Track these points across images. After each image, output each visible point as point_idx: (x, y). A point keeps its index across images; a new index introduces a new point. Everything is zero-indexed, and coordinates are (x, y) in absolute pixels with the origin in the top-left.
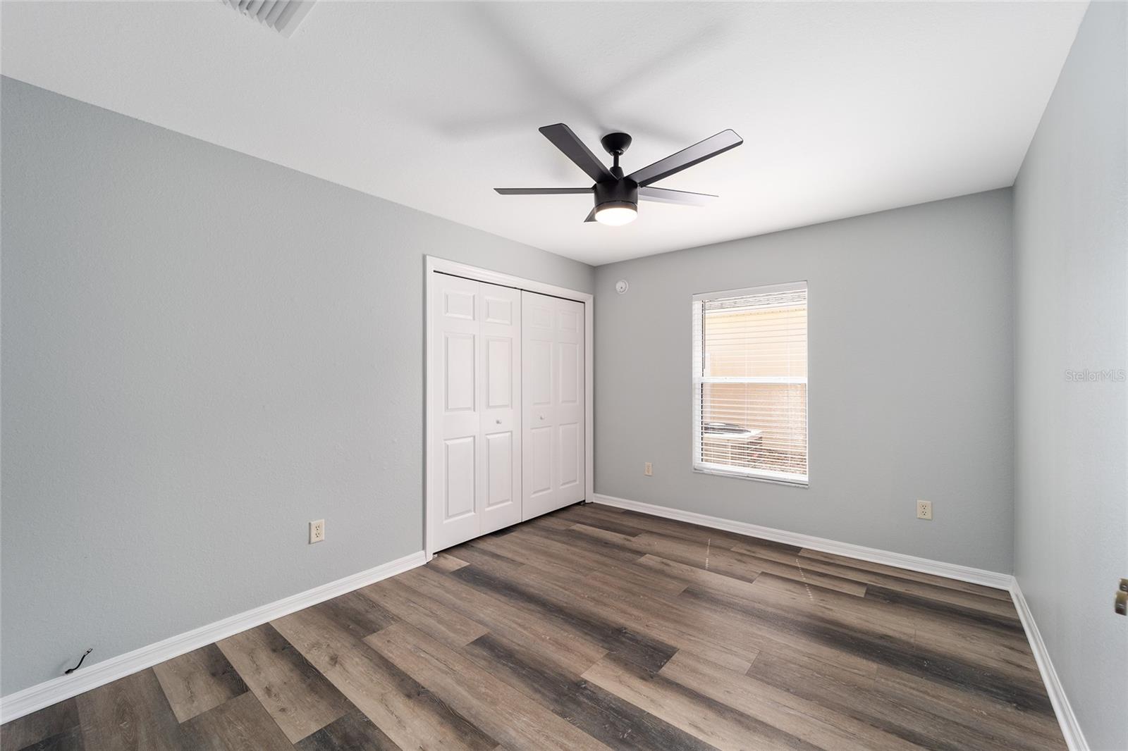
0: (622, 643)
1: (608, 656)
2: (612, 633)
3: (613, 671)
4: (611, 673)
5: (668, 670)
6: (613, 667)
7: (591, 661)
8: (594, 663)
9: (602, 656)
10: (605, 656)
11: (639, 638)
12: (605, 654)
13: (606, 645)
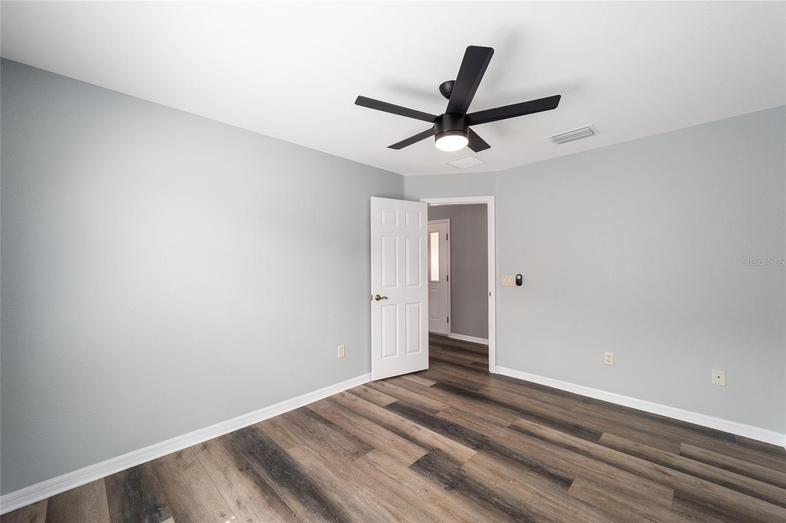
0: (450, 474)
1: (460, 464)
2: (458, 485)
3: (457, 454)
4: (458, 453)
5: (421, 453)
6: (457, 457)
7: (472, 460)
8: (470, 460)
9: (465, 465)
10: (463, 464)
11: (435, 479)
12: (463, 466)
13: (463, 473)
